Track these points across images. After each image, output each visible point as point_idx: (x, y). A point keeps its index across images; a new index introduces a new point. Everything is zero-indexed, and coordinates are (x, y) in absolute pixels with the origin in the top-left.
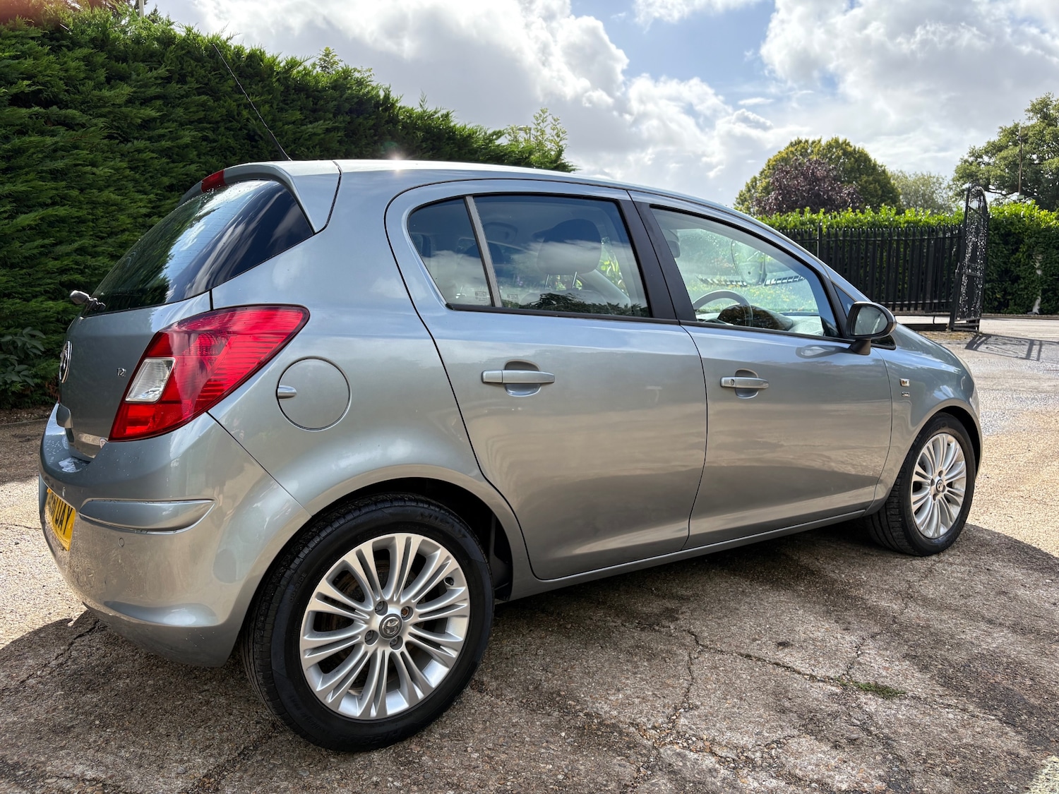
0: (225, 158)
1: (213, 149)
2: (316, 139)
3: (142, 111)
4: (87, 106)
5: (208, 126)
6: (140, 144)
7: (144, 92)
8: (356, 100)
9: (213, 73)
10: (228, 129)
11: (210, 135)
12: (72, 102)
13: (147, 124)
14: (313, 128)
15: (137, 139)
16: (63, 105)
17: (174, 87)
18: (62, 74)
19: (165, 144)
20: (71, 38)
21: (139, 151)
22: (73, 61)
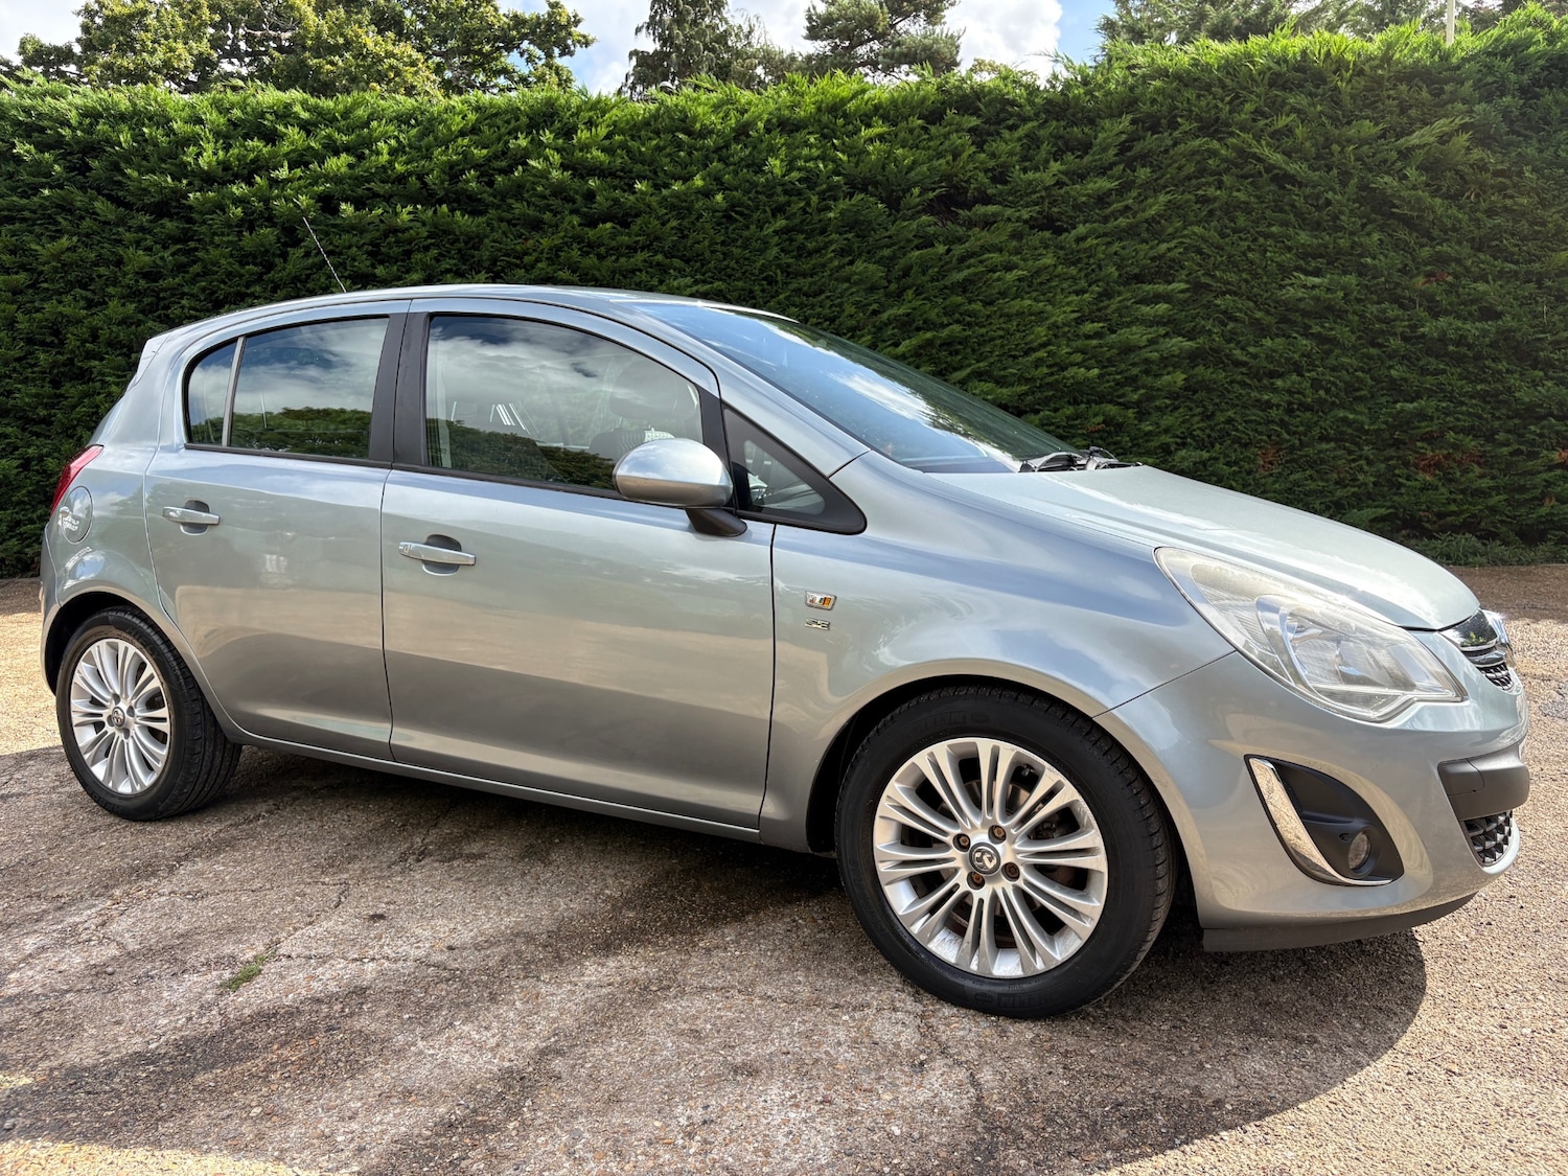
0: (1232, 220)
1: (1211, 213)
2: (1420, 155)
3: (1091, 185)
4: (1019, 196)
5: (1211, 179)
6: (1081, 229)
7: (1101, 159)
8: (1541, 62)
9: (1228, 99)
10: (1245, 177)
11: (1212, 192)
12: (1001, 194)
13: (1102, 200)
14: (1423, 136)
15: (1085, 222)
16: (987, 200)
17: (1150, 141)
18: (991, 164)
19: (1122, 222)
20: (1019, 115)
21: (1083, 239)
22: (1006, 145)
